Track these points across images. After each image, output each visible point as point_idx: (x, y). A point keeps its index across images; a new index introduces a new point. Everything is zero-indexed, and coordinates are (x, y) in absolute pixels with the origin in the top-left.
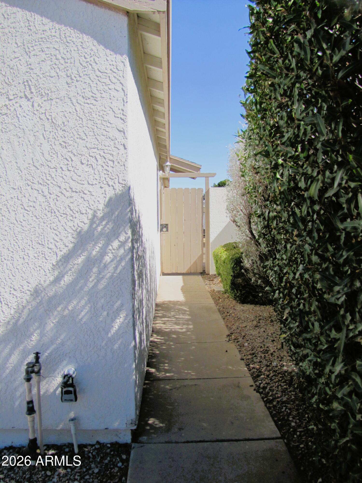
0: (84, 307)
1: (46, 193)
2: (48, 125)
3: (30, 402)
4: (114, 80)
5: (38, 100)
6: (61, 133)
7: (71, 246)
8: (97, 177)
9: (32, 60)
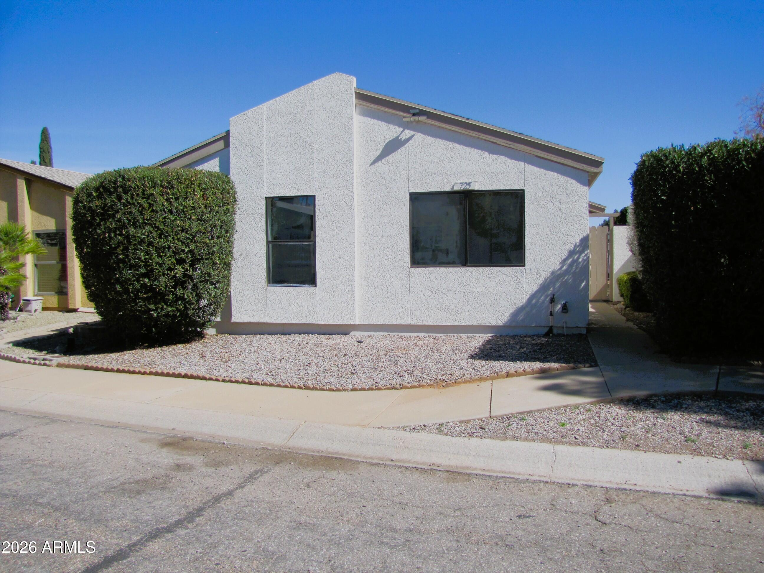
0: (571, 278)
1: (558, 236)
2: (559, 212)
3: (551, 312)
4: (583, 196)
5: (556, 203)
6: (564, 214)
7: (567, 255)
8: (577, 230)
9: (554, 189)
